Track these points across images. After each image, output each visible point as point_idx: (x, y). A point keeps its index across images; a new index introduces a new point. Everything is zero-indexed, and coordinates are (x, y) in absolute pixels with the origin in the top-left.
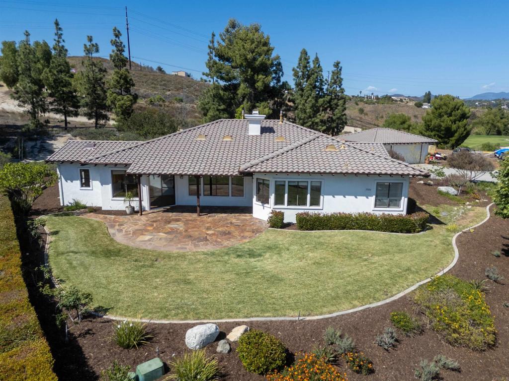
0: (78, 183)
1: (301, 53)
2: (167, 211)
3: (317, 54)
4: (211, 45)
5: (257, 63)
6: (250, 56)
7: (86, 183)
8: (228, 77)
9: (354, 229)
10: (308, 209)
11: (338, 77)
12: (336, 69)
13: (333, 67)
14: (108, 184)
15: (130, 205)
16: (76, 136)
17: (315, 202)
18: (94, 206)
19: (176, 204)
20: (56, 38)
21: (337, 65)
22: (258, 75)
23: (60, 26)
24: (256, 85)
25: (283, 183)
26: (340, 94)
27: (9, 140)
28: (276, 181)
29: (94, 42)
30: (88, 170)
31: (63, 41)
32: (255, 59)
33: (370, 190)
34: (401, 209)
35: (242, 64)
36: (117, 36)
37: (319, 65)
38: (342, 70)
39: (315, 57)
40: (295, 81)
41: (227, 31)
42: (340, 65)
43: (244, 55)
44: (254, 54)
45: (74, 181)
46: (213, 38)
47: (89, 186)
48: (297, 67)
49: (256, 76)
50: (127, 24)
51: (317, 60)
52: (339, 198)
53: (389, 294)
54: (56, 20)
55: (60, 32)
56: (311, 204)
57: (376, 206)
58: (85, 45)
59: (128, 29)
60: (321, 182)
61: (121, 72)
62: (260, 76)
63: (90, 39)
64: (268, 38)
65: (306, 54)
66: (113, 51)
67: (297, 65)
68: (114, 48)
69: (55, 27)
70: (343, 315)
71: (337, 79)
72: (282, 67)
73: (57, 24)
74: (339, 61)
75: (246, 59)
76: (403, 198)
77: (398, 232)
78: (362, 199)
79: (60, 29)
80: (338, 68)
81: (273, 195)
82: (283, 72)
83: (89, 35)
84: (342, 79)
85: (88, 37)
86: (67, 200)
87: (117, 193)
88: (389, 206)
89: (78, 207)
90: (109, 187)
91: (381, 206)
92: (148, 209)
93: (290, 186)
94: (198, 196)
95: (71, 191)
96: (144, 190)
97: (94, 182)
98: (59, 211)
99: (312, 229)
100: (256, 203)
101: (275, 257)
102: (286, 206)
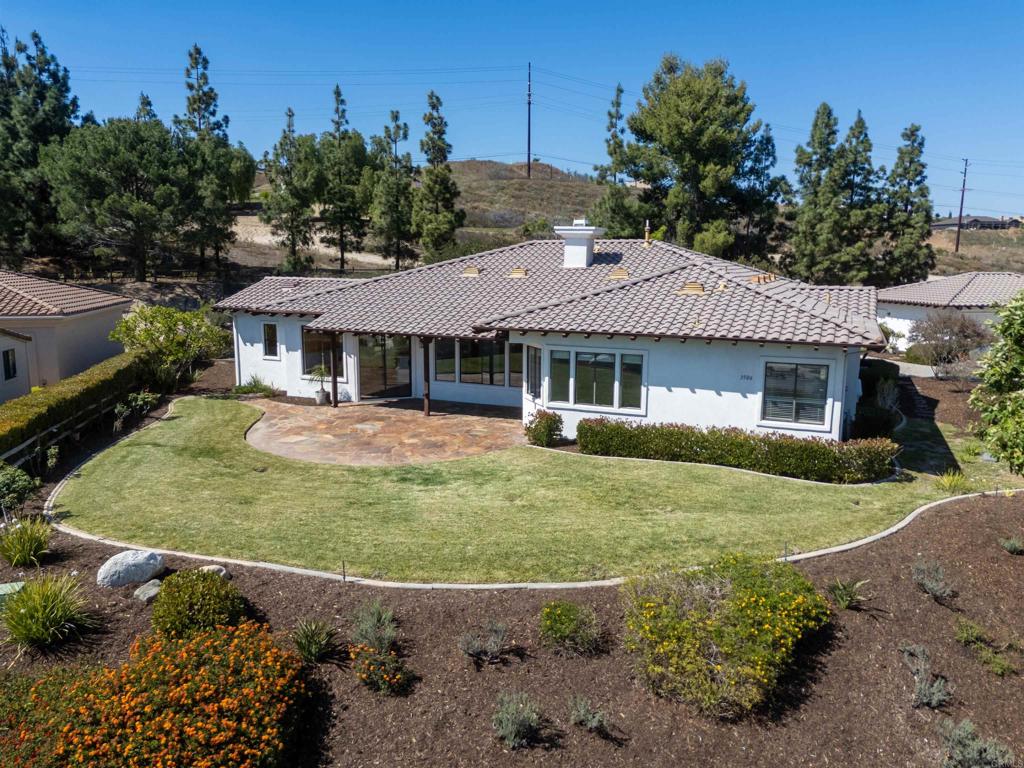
0: (260, 347)
1: (818, 113)
2: (389, 405)
3: (860, 111)
4: (613, 111)
5: (705, 139)
6: (688, 126)
7: (271, 349)
8: (649, 173)
9: (700, 462)
10: (615, 413)
11: (911, 162)
12: (909, 143)
13: (901, 138)
14: (296, 350)
15: (322, 389)
17: (631, 399)
18: (275, 387)
19: (413, 396)
20: (336, 118)
21: (912, 134)
22: (705, 165)
23: (342, 97)
24: (700, 186)
25: (565, 357)
26: (916, 200)
28: (552, 352)
29: (401, 122)
30: (275, 326)
31: (347, 122)
32: (700, 132)
33: (749, 378)
34: (826, 427)
35: (672, 144)
36: (434, 107)
37: (866, 135)
38: (926, 143)
39: (855, 119)
40: (799, 174)
41: (658, 80)
42: (919, 133)
43: (677, 126)
44: (699, 122)
45: (255, 345)
46: (618, 96)
47: (275, 354)
48: (808, 144)
49: (701, 167)
50: (529, 95)
51: (860, 128)
52: (681, 393)
53: (598, 574)
54: (338, 87)
55: (341, 107)
56: (623, 404)
57: (764, 415)
58: (387, 128)
59: (529, 103)
60: (642, 356)
61: (436, 172)
62: (711, 166)
63: (396, 117)
64: (743, 88)
65: (829, 114)
66: (427, 134)
67: (808, 139)
68: (429, 128)
69: (334, 100)
70: (448, 590)
71: (911, 164)
72: (773, 146)
73: (338, 93)
74: (917, 124)
75: (680, 134)
76: (830, 401)
77: (799, 478)
78: (732, 398)
79: (343, 102)
80: (914, 141)
81: (547, 379)
82: (774, 158)
83: (395, 110)
84: (923, 166)
85: (392, 112)
86: (244, 378)
87: (308, 368)
88: (797, 419)
89: (256, 389)
90: (297, 356)
91: (776, 416)
92: (354, 398)
93: (579, 363)
94: (427, 379)
95: (250, 361)
96: (350, 363)
97: (281, 348)
98: (230, 392)
99: (606, 453)
100: (527, 397)
101: (466, 488)
102: (571, 404)
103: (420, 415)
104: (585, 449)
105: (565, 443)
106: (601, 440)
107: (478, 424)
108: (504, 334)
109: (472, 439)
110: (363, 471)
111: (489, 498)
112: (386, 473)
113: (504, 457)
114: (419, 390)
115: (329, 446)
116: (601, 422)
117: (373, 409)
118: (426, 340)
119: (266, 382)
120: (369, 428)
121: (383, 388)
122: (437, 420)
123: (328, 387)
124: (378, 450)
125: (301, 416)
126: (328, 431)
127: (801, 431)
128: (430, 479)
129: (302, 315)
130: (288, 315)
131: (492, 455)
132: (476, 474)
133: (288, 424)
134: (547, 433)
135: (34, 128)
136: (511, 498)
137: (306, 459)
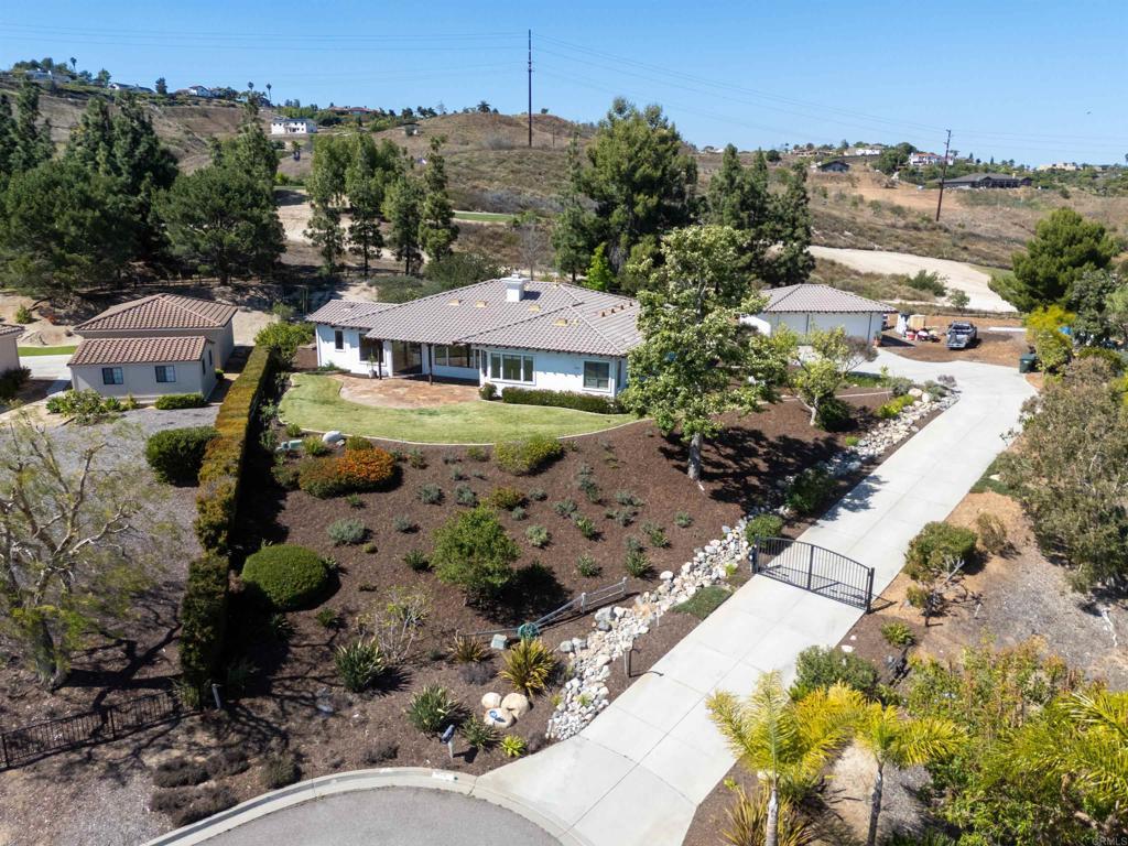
0: (333, 344)
2: (410, 378)
6: (625, 165)
7: (339, 345)
10: (521, 384)
14: (356, 347)
15: (373, 369)
16: (371, 286)
17: (529, 377)
18: (344, 367)
19: (423, 374)
25: (498, 357)
27: (296, 289)
28: (492, 355)
30: (343, 333)
33: (578, 368)
34: (608, 390)
45: (330, 342)
47: (343, 349)
56: (526, 380)
57: (585, 385)
59: (530, 71)
60: (533, 358)
61: (436, 198)
75: (619, 171)
76: (610, 379)
78: (571, 377)
81: (490, 367)
86: (323, 361)
87: (364, 357)
88: (598, 386)
89: (331, 368)
90: (357, 351)
91: (591, 385)
92: (390, 374)
93: (505, 360)
94: (430, 365)
95: (327, 352)
96: (388, 355)
97: (346, 345)
98: (316, 371)
99: (515, 403)
100: (482, 375)
101: (446, 417)
102: (501, 379)
103: (427, 384)
104: (505, 401)
105: (498, 398)
106: (513, 397)
107: (457, 389)
108: (468, 345)
109: (453, 396)
110: (402, 410)
111: (458, 420)
112: (412, 411)
113: (466, 405)
114: (426, 370)
115: (382, 400)
116: (513, 388)
117: (401, 381)
118: (430, 345)
119: (337, 365)
120: (401, 391)
121: (405, 368)
122: (436, 387)
123: (376, 369)
124: (406, 401)
125: (364, 385)
126: (380, 392)
127: (595, 392)
128: (431, 414)
129: (360, 329)
130: (352, 328)
131: (462, 404)
132: (453, 411)
133: (359, 388)
134: (489, 394)
135: (134, 167)
136: (466, 420)
137: (374, 405)
